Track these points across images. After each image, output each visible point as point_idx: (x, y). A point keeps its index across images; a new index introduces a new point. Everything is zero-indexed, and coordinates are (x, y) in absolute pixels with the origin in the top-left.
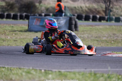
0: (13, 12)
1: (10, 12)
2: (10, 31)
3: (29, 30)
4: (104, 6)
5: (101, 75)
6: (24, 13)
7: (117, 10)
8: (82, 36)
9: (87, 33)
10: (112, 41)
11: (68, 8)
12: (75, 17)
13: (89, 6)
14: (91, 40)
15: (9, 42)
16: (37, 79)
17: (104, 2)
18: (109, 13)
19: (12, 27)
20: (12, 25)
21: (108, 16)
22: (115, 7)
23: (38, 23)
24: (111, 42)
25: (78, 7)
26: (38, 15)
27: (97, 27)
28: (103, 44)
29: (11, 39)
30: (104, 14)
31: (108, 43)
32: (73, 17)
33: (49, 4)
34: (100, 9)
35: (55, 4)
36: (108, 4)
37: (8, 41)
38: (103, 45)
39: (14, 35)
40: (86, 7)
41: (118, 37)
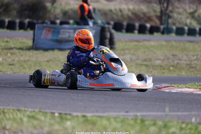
0: (8, 18)
1: (3, 18)
2: (3, 49)
3: (35, 47)
4: (158, 8)
5: (152, 123)
6: (26, 19)
7: (179, 16)
9: (130, 54)
10: (171, 66)
11: (99, 11)
12: (111, 27)
13: (134, 9)
14: (137, 64)
15: (1, 67)
17: (158, 2)
18: (166, 21)
19: (7, 42)
20: (6, 39)
21: (165, 26)
22: (177, 10)
23: (50, 36)
24: (169, 69)
25: (116, 10)
26: (49, 23)
27: (147, 43)
28: (156, 71)
29: (4, 62)
30: (158, 22)
31: (164, 69)
32: (107, 26)
33: (69, 4)
34: (152, 14)
35: (77, 4)
36: (165, 5)
39: (9, 54)
40: (129, 10)
41: (181, 60)
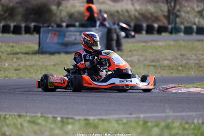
0: (14, 22)
1: (8, 23)
3: (41, 51)
4: (165, 8)
6: (33, 22)
7: (187, 15)
8: (129, 59)
9: (137, 55)
10: (179, 66)
11: (106, 12)
13: (141, 9)
14: (144, 65)
15: (7, 73)
16: (47, 133)
17: (165, 2)
18: (174, 20)
19: (12, 47)
20: (11, 44)
21: (173, 26)
22: (184, 9)
23: (56, 40)
24: (177, 69)
25: (122, 11)
26: (55, 26)
27: (155, 44)
28: (165, 71)
29: (10, 67)
30: (166, 22)
31: (172, 69)
32: (113, 27)
33: (73, 6)
34: (160, 14)
35: (83, 6)
36: (173, 4)
37: (5, 70)
38: (165, 74)
39: (15, 59)
40: (136, 10)
41: (189, 60)
